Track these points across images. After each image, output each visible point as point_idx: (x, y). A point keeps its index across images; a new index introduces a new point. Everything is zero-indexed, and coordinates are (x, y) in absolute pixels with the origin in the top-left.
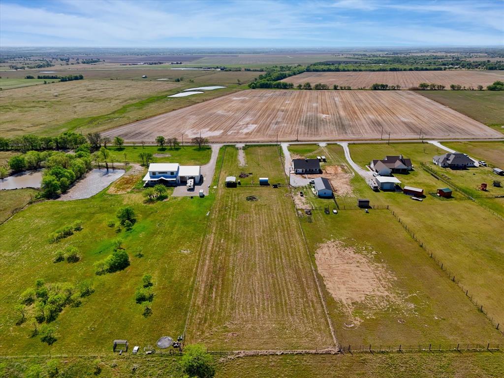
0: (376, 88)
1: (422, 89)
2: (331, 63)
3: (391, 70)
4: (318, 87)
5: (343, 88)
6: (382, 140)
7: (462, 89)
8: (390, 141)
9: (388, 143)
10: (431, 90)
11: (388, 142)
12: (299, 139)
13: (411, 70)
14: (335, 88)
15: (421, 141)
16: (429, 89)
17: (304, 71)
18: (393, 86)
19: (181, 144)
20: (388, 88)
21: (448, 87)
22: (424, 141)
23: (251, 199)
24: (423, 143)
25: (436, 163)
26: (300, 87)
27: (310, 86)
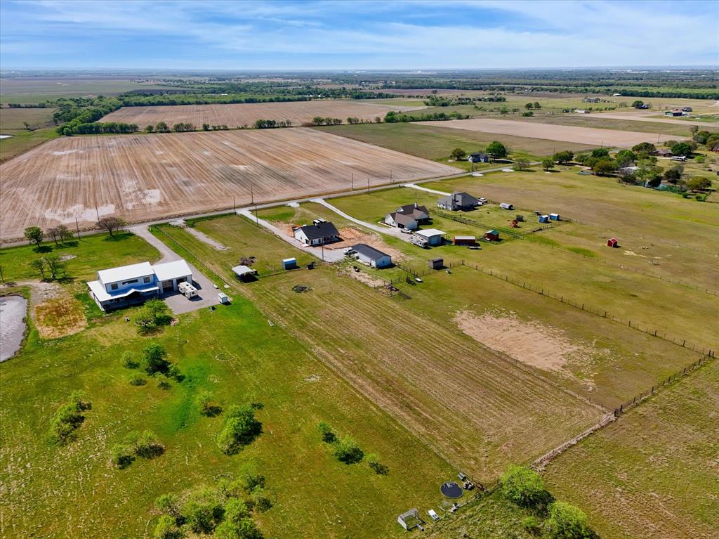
0: (261, 125)
1: (317, 123)
2: (149, 94)
3: (248, 101)
4: (180, 129)
5: (217, 128)
6: (354, 190)
7: (359, 122)
8: (371, 190)
9: (369, 193)
10: (328, 125)
11: (367, 190)
12: (255, 202)
13: (271, 101)
14: (206, 128)
15: (398, 185)
16: (325, 124)
17: (121, 106)
18: (282, 123)
19: (75, 235)
20: (276, 126)
21: (345, 122)
22: (401, 185)
23: (301, 289)
24: (400, 187)
25: (445, 207)
26: (150, 129)
27: (166, 127)
